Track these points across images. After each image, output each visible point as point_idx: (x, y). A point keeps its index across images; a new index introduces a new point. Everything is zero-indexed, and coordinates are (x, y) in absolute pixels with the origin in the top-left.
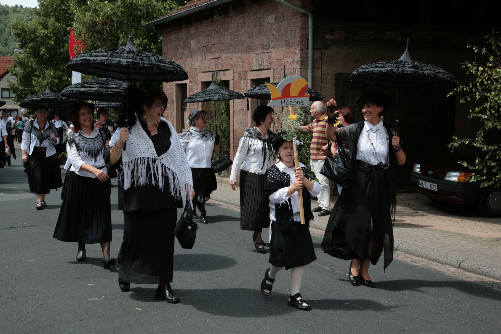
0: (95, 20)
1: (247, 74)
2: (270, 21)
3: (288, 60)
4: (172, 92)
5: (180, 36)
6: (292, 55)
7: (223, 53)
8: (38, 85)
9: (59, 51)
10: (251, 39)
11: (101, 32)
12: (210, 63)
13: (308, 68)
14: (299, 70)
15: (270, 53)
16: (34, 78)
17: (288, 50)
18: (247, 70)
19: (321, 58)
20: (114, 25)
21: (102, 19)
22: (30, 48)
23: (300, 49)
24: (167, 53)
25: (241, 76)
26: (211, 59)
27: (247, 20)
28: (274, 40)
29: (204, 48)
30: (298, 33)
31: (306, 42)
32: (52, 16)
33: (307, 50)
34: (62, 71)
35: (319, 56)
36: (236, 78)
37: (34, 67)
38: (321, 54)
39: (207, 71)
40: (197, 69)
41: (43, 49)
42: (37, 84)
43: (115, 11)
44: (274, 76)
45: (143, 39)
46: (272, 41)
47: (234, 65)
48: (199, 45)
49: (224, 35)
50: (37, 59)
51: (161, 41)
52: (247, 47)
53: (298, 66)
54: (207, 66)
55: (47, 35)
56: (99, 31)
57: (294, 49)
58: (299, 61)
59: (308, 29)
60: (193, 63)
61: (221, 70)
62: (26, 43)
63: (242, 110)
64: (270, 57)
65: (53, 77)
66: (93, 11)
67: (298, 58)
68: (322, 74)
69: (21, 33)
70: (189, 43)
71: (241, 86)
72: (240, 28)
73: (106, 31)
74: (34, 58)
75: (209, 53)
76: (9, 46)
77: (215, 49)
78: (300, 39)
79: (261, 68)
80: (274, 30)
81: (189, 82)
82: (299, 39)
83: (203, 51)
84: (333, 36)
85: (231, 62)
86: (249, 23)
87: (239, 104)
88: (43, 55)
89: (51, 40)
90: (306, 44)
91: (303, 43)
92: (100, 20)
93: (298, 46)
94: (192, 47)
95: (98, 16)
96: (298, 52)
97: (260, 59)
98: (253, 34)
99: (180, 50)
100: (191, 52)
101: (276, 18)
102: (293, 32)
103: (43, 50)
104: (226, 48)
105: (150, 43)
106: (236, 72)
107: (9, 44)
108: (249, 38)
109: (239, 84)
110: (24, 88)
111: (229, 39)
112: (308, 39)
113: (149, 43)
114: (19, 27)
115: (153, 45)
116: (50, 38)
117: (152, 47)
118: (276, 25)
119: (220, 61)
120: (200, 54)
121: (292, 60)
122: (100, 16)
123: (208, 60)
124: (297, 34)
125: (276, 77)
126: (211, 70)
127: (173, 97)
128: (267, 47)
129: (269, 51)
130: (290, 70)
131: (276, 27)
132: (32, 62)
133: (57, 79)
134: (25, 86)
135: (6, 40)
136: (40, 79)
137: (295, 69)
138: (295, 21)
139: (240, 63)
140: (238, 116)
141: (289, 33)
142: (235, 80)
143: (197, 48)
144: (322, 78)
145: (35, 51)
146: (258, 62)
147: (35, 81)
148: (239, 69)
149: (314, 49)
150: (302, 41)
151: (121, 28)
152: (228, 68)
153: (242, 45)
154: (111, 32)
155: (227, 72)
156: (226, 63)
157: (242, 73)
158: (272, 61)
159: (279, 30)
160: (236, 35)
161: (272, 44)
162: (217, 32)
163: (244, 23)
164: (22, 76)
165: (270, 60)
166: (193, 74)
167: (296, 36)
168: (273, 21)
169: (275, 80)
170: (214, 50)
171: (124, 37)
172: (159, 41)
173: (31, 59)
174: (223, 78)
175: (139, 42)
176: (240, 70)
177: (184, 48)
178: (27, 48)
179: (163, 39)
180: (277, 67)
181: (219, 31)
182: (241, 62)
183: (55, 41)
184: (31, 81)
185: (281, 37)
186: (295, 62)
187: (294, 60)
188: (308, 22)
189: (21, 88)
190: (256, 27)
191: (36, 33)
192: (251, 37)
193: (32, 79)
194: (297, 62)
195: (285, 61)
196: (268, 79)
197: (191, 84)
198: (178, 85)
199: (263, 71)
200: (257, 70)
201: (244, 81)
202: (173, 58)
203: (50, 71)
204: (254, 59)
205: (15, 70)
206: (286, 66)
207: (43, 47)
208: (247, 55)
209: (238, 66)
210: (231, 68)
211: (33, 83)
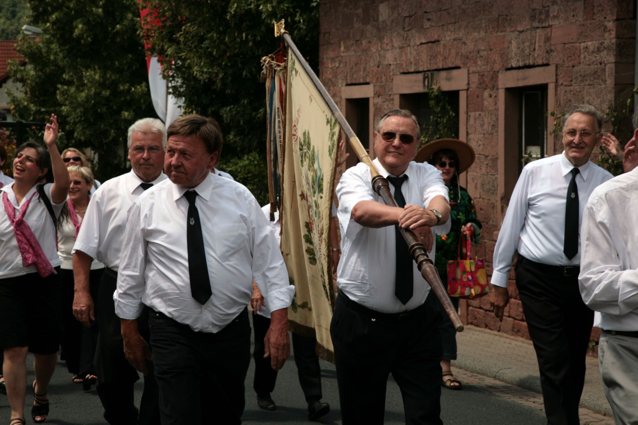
1: (497, 77)
3: (589, 43)
6: (598, 32)
7: (447, 31)
8: (67, 103)
9: (113, 28)
12: (418, 54)
13: (634, 63)
14: (613, 66)
15: (548, 30)
16: (59, 86)
17: (589, 22)
18: (497, 67)
22: (54, 23)
23: (617, 20)
24: (329, 33)
25: (484, 82)
26: (421, 44)
28: (559, 0)
29: (407, 20)
31: (632, 3)
33: (632, 21)
34: (118, 72)
36: (473, 86)
37: (61, 64)
39: (412, 70)
40: (392, 67)
41: (80, 26)
42: (66, 99)
44: (557, 80)
45: (279, 3)
46: (554, 3)
47: (470, 57)
48: (396, 15)
50: (68, 47)
51: (317, 5)
52: (499, 15)
53: (610, 58)
54: (412, 60)
57: (602, 19)
58: (614, 47)
60: (382, 53)
61: (441, 67)
62: (45, 12)
63: (487, 157)
64: (548, 39)
65: (100, 84)
67: (610, 39)
70: (376, 10)
71: (483, 104)
74: (60, 45)
75: (418, 31)
76: (19, 19)
77: (430, 23)
79: (527, 63)
81: (375, 94)
83: (404, 28)
85: (463, 51)
87: (480, 143)
88: (79, 38)
89: (98, 7)
91: (624, 4)
93: (612, 12)
94: (381, 19)
96: (611, 25)
97: (527, 44)
99: (356, 25)
100: (379, 30)
103: (79, 28)
104: (453, 20)
106: (474, 72)
107: (19, 15)
109: (480, 99)
113: (291, 10)
119: (440, 48)
120: (398, 34)
121: (596, 44)
123: (416, 47)
125: (560, 82)
126: (421, 69)
128: (543, 17)
129: (546, 24)
130: (592, 67)
133: (108, 88)
134: (42, 103)
135: (14, 5)
136: (72, 89)
137: (603, 65)
139: (482, 53)
140: (478, 170)
142: (471, 89)
143: (393, 21)
145: (63, 29)
146: (522, 51)
147: (63, 94)
148: (481, 66)
152: (458, 63)
153: (487, 13)
155: (455, 72)
156: (453, 52)
157: (486, 73)
158: (553, 48)
161: (554, 10)
164: (36, 83)
165: (548, 44)
166: (384, 78)
169: (559, 89)
170: (427, 25)
172: (314, 4)
173: (56, 47)
174: (446, 86)
176: (483, 67)
177: (365, 21)
178: (48, 21)
180: (564, 61)
182: (484, 50)
183: (105, 7)
184: (55, 94)
186: (605, 48)
187: (602, 44)
189: (33, 108)
193: (56, 89)
194: (608, 48)
195: (582, 47)
196: (543, 88)
197: (379, 100)
198: (350, 101)
199: (532, 70)
200: (519, 68)
201: (492, 93)
202: (342, 43)
203: (93, 72)
204: (514, 43)
205: (21, 71)
206: (585, 57)
207: (79, 20)
208: (499, 33)
209: (478, 60)
210: (464, 64)
211: (58, 97)
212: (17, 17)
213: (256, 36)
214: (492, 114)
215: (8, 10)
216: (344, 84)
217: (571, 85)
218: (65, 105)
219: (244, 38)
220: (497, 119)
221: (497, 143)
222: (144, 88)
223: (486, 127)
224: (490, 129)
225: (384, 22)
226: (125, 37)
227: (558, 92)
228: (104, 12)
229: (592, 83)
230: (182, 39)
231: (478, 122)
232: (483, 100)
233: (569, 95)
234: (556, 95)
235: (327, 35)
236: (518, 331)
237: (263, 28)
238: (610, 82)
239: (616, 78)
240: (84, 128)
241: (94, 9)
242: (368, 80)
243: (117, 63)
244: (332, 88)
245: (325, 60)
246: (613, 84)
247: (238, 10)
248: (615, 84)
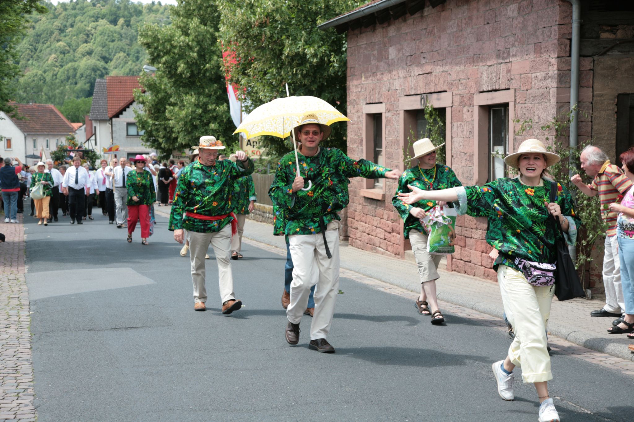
0: (249, 20)
1: (473, 97)
2: (510, 14)
3: (538, 74)
4: (361, 126)
5: (373, 41)
6: (545, 66)
7: (437, 66)
8: (173, 118)
9: (204, 67)
10: (481, 43)
11: (257, 38)
12: (417, 82)
13: (570, 87)
14: (555, 89)
15: (509, 65)
16: (167, 107)
17: (538, 59)
18: (473, 91)
19: (593, 70)
20: (277, 27)
21: (260, 18)
22: (164, 64)
23: (558, 57)
24: (354, 68)
25: (464, 101)
26: (419, 75)
27: (475, 13)
28: (516, 43)
29: (409, 58)
30: (555, 31)
31: (568, 45)
32: (195, 16)
33: (568, 58)
34: (207, 97)
35: (589, 67)
36: (456, 104)
37: (169, 91)
38: (592, 64)
39: (413, 93)
40: (398, 91)
41: (182, 65)
42: (172, 116)
43: (279, 5)
44: (515, 100)
45: (319, 47)
46: (513, 45)
47: (453, 83)
48: (401, 55)
49: (440, 37)
50: (173, 80)
51: (346, 50)
52: (474, 55)
53: (553, 84)
54: (413, 86)
55: (188, 45)
56: (255, 37)
57: (547, 56)
58: (556, 76)
59: (571, 24)
60: (391, 81)
61: (433, 91)
62: (159, 56)
63: (466, 154)
64: (509, 71)
65: (195, 105)
66: (247, 6)
67: (553, 70)
68: (593, 96)
69: (152, 43)
70: (387, 51)
71: (463, 117)
72: (464, 26)
73: (265, 35)
74: (169, 78)
75: (417, 66)
76: (141, 61)
77: (425, 60)
78: (558, 40)
79: (494, 88)
80: (516, 27)
81: (386, 110)
82: (556, 41)
83: (407, 64)
84: (615, 34)
85: (449, 80)
86: (477, 18)
87: (461, 144)
88: (181, 74)
89: (193, 52)
90: (568, 49)
91: (563, 47)
92: (257, 20)
93: (554, 52)
94: (390, 58)
95: (254, 13)
96: (554, 61)
97: (494, 74)
98: (483, 35)
99: (373, 62)
100: (389, 65)
101: (519, 8)
102: (546, 30)
103: (182, 67)
104: (442, 58)
105: (330, 53)
106: (456, 95)
107: (141, 59)
108: (477, 41)
109: (461, 113)
110: (154, 122)
111: (446, 43)
112: (570, 40)
113: (328, 52)
114: (150, 33)
115: (334, 57)
116: (191, 48)
117: (332, 60)
118: (520, 19)
119: (432, 78)
120: (403, 68)
121: (543, 74)
122: (257, 14)
123: (415, 77)
124: (553, 33)
125: (518, 101)
126: (419, 93)
127: (361, 134)
128: (505, 55)
129: (508, 61)
130: (540, 90)
131: (519, 23)
132: (165, 84)
133: (201, 108)
134: (156, 119)
135: (138, 52)
136: (177, 109)
137: (548, 89)
138: (550, 13)
139: (462, 81)
140: (459, 163)
141: (539, 33)
142: (454, 107)
143: (399, 59)
144: (594, 102)
145: (171, 67)
146: (491, 79)
147: (170, 112)
148: (461, 90)
149: (581, 55)
150: (560, 44)
151: (288, 32)
152: (445, 88)
153: (465, 53)
154: (271, 37)
155: (443, 94)
156: (442, 80)
157: (465, 95)
158: (512, 77)
159: (524, 27)
160: (458, 37)
161: (513, 50)
162: (428, 33)
163: (470, 18)
164: (152, 105)
165: (509, 74)
166: (392, 99)
167: (552, 36)
168: (515, 14)
169: (517, 106)
170: (423, 61)
171: (291, 44)
172: (344, 49)
173: (165, 80)
174: (437, 105)
175: (313, 52)
176: (463, 91)
177: (379, 59)
178: (160, 63)
179: (349, 46)
180: (520, 86)
181: (432, 31)
182: (464, 79)
183: (198, 52)
184: (164, 112)
185: (528, 38)
186: (549, 77)
187: (547, 74)
188: (572, 13)
189: (150, 122)
190: (488, 23)
191: (173, 42)
192: (481, 40)
193: (165, 109)
194: (552, 77)
195: (533, 77)
196: (506, 106)
197: (389, 115)
198: (369, 115)
199: (498, 92)
200: (488, 91)
201: (469, 109)
202: (363, 74)
203: (190, 97)
204: (485, 75)
205: (142, 96)
206: (535, 84)
207: (181, 61)
208: (474, 67)
209: (460, 86)
210: (449, 89)
211: (167, 114)
212: (139, 61)
213: (303, 70)
214: (469, 124)
215: (134, 55)
216: (365, 103)
217: (526, 103)
218: (172, 120)
219: (294, 72)
220: (473, 128)
221: (473, 144)
222: (225, 107)
223: (465, 133)
224: (468, 134)
225: (392, 59)
226: (213, 73)
227: (516, 108)
228: (198, 55)
229: (540, 102)
230: (251, 74)
231: (459, 129)
232: (463, 113)
233: (524, 110)
234: (515, 110)
235: (352, 69)
236: (488, 276)
237: (308, 65)
238: (553, 101)
239: (557, 98)
240: (185, 135)
241: (191, 53)
242: (381, 101)
243: (207, 90)
244: (356, 106)
245: (351, 87)
246: (556, 102)
247: (290, 53)
248: (557, 103)
